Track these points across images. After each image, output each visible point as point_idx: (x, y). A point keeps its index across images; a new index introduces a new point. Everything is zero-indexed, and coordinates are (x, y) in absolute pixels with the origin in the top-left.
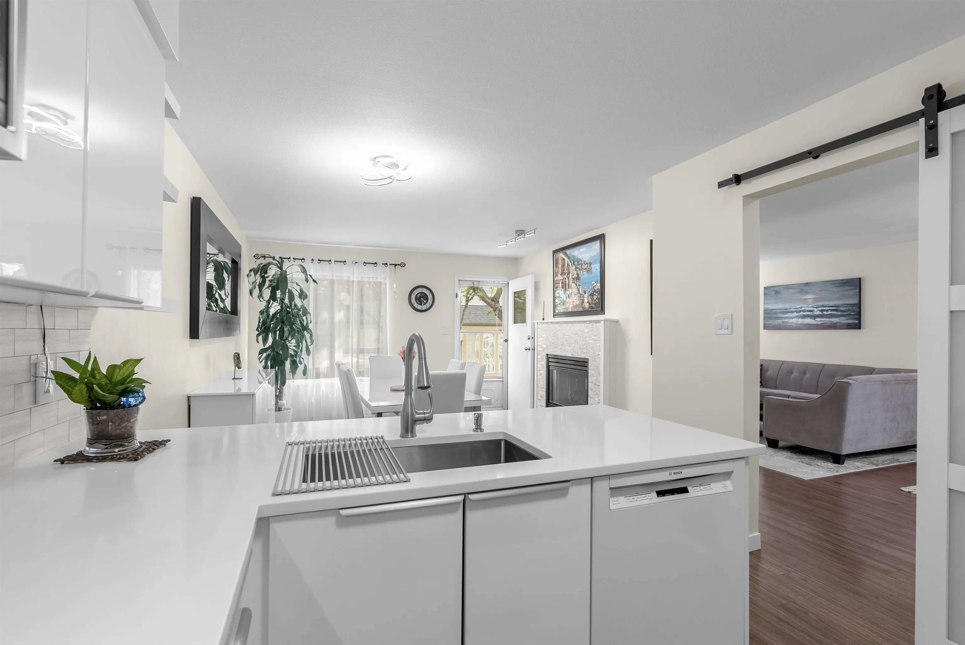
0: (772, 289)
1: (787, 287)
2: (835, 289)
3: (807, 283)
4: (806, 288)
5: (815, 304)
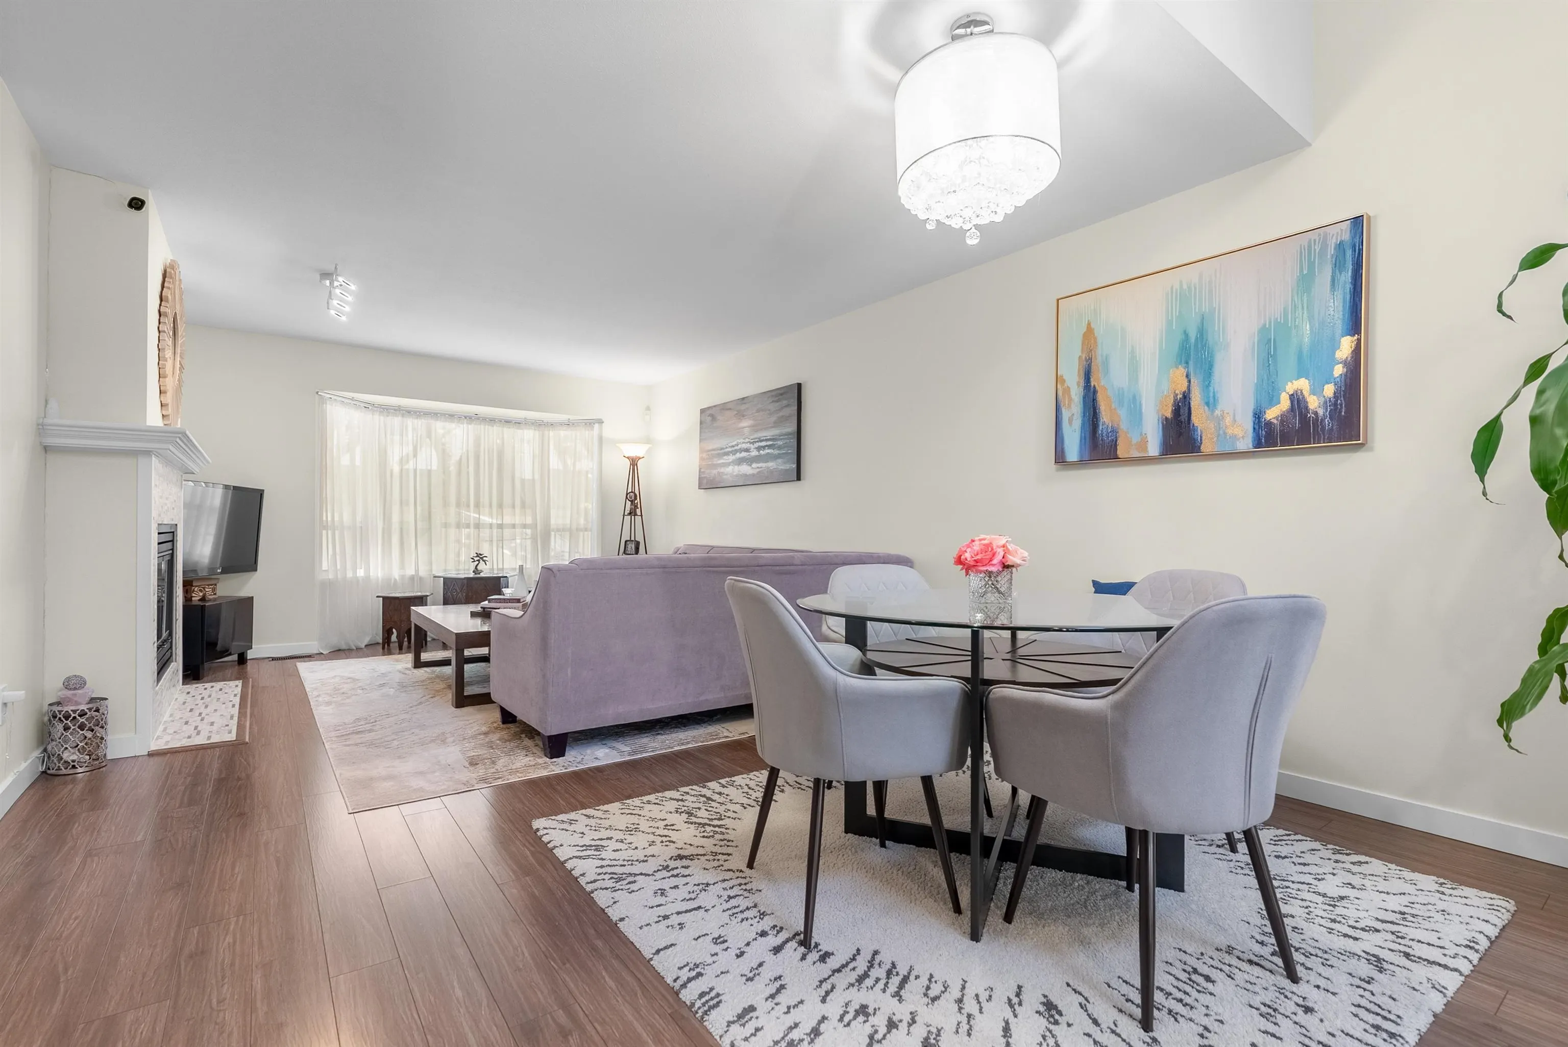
0: (709, 412)
1: (724, 407)
2: (773, 407)
3: (743, 399)
4: (743, 407)
5: (752, 437)
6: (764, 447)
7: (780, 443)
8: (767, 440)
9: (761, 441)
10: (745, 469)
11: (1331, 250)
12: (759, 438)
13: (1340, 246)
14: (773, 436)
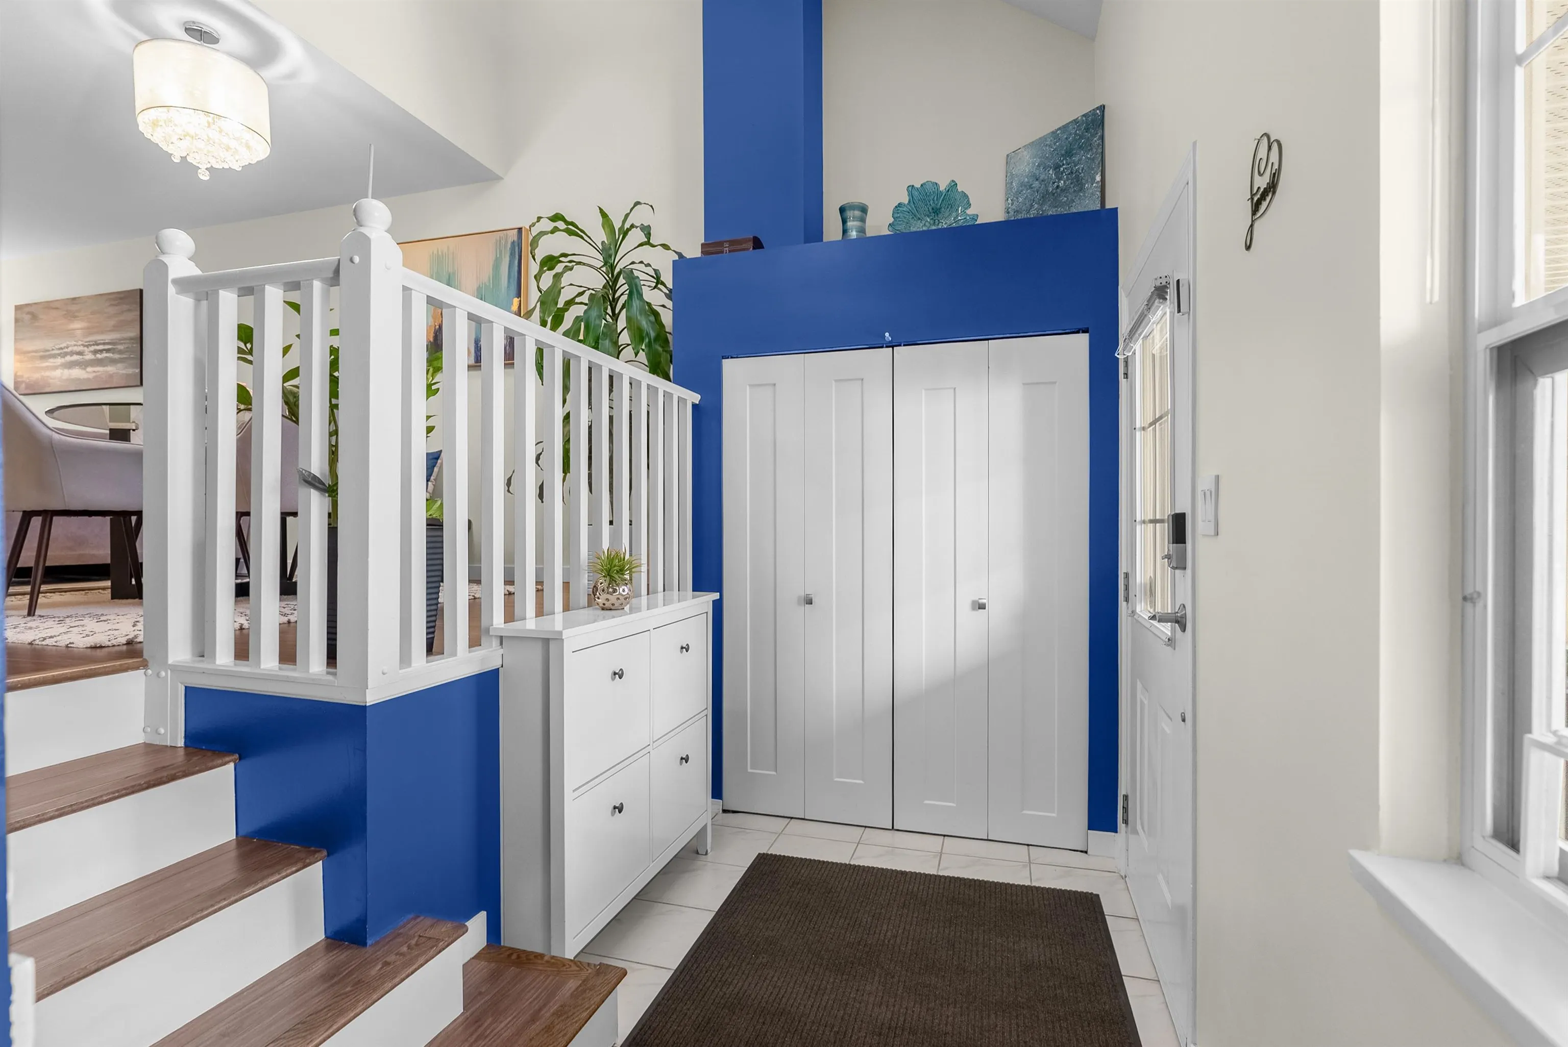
0: (27, 309)
1: (49, 306)
2: (112, 310)
3: (74, 299)
4: (74, 308)
5: (88, 339)
6: (101, 351)
7: (121, 347)
8: (104, 344)
9: (98, 345)
10: (77, 373)
11: (509, 246)
12: (95, 342)
13: (513, 243)
14: (112, 340)
